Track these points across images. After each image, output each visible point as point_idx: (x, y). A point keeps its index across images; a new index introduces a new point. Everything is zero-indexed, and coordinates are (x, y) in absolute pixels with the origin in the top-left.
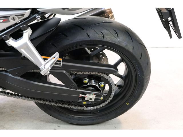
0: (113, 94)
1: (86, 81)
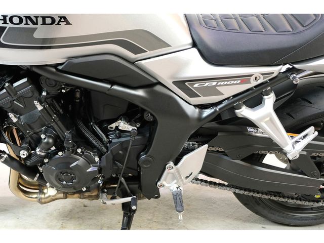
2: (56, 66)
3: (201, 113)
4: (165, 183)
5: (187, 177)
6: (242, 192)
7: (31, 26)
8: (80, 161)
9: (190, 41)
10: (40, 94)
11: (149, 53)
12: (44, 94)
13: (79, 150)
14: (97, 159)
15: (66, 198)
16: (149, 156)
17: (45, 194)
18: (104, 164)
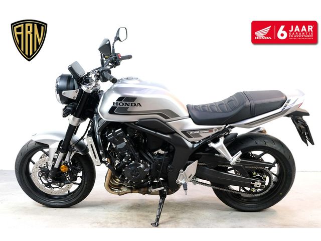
0: (270, 188)
1: (255, 173)
2: (134, 122)
3: (193, 146)
4: (179, 180)
5: (190, 177)
6: (216, 188)
7: (127, 106)
8: (142, 166)
9: (188, 115)
10: (126, 135)
11: (171, 119)
12: (128, 135)
13: (141, 161)
14: (149, 165)
15: (132, 193)
16: (172, 166)
17: (121, 190)
18: (152, 168)
